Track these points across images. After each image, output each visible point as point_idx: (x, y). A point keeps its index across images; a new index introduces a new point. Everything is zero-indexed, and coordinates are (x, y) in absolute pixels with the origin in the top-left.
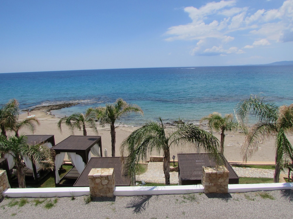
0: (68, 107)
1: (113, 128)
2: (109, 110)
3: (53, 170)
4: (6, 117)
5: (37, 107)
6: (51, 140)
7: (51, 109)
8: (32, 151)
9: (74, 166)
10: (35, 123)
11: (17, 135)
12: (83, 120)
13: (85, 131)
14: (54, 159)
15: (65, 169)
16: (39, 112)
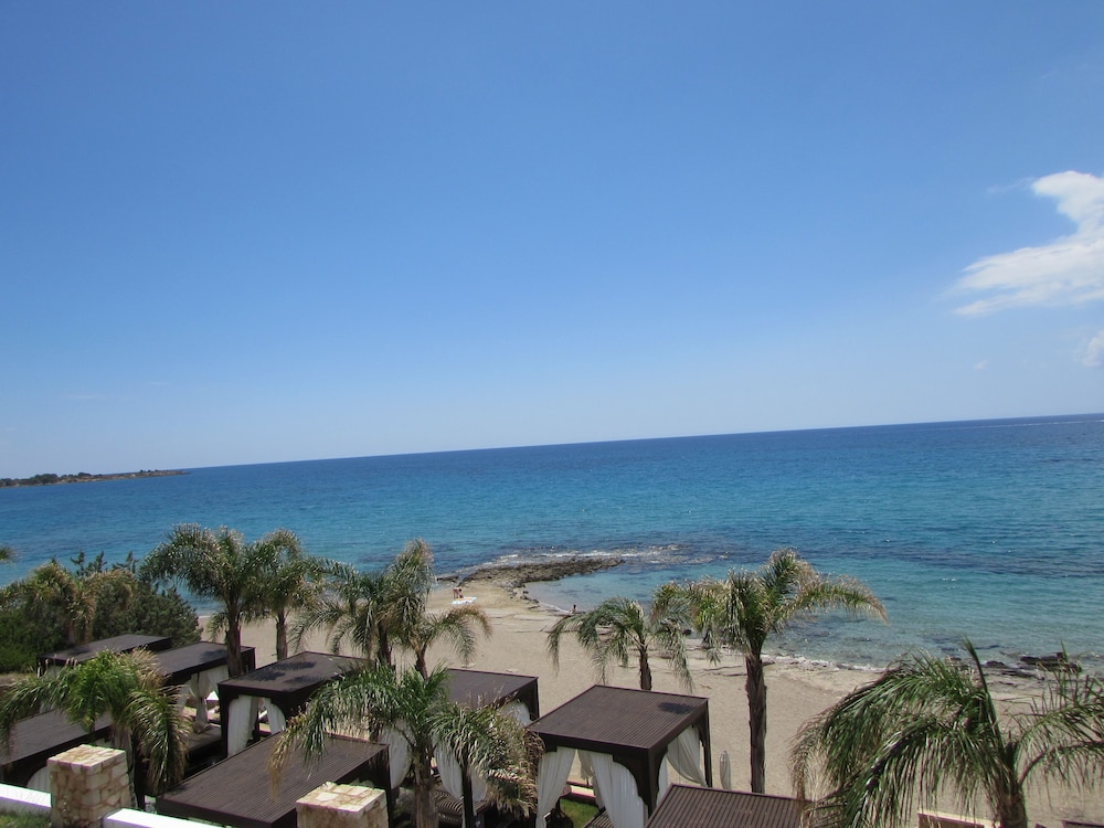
0: (582, 574)
1: (755, 672)
2: (742, 596)
3: (527, 814)
4: (394, 600)
5: (484, 571)
6: (528, 693)
7: (529, 580)
8: (468, 729)
9: (604, 809)
10: (475, 626)
11: (420, 665)
12: (638, 629)
13: (645, 673)
14: (535, 772)
15: (569, 815)
16: (488, 586)
